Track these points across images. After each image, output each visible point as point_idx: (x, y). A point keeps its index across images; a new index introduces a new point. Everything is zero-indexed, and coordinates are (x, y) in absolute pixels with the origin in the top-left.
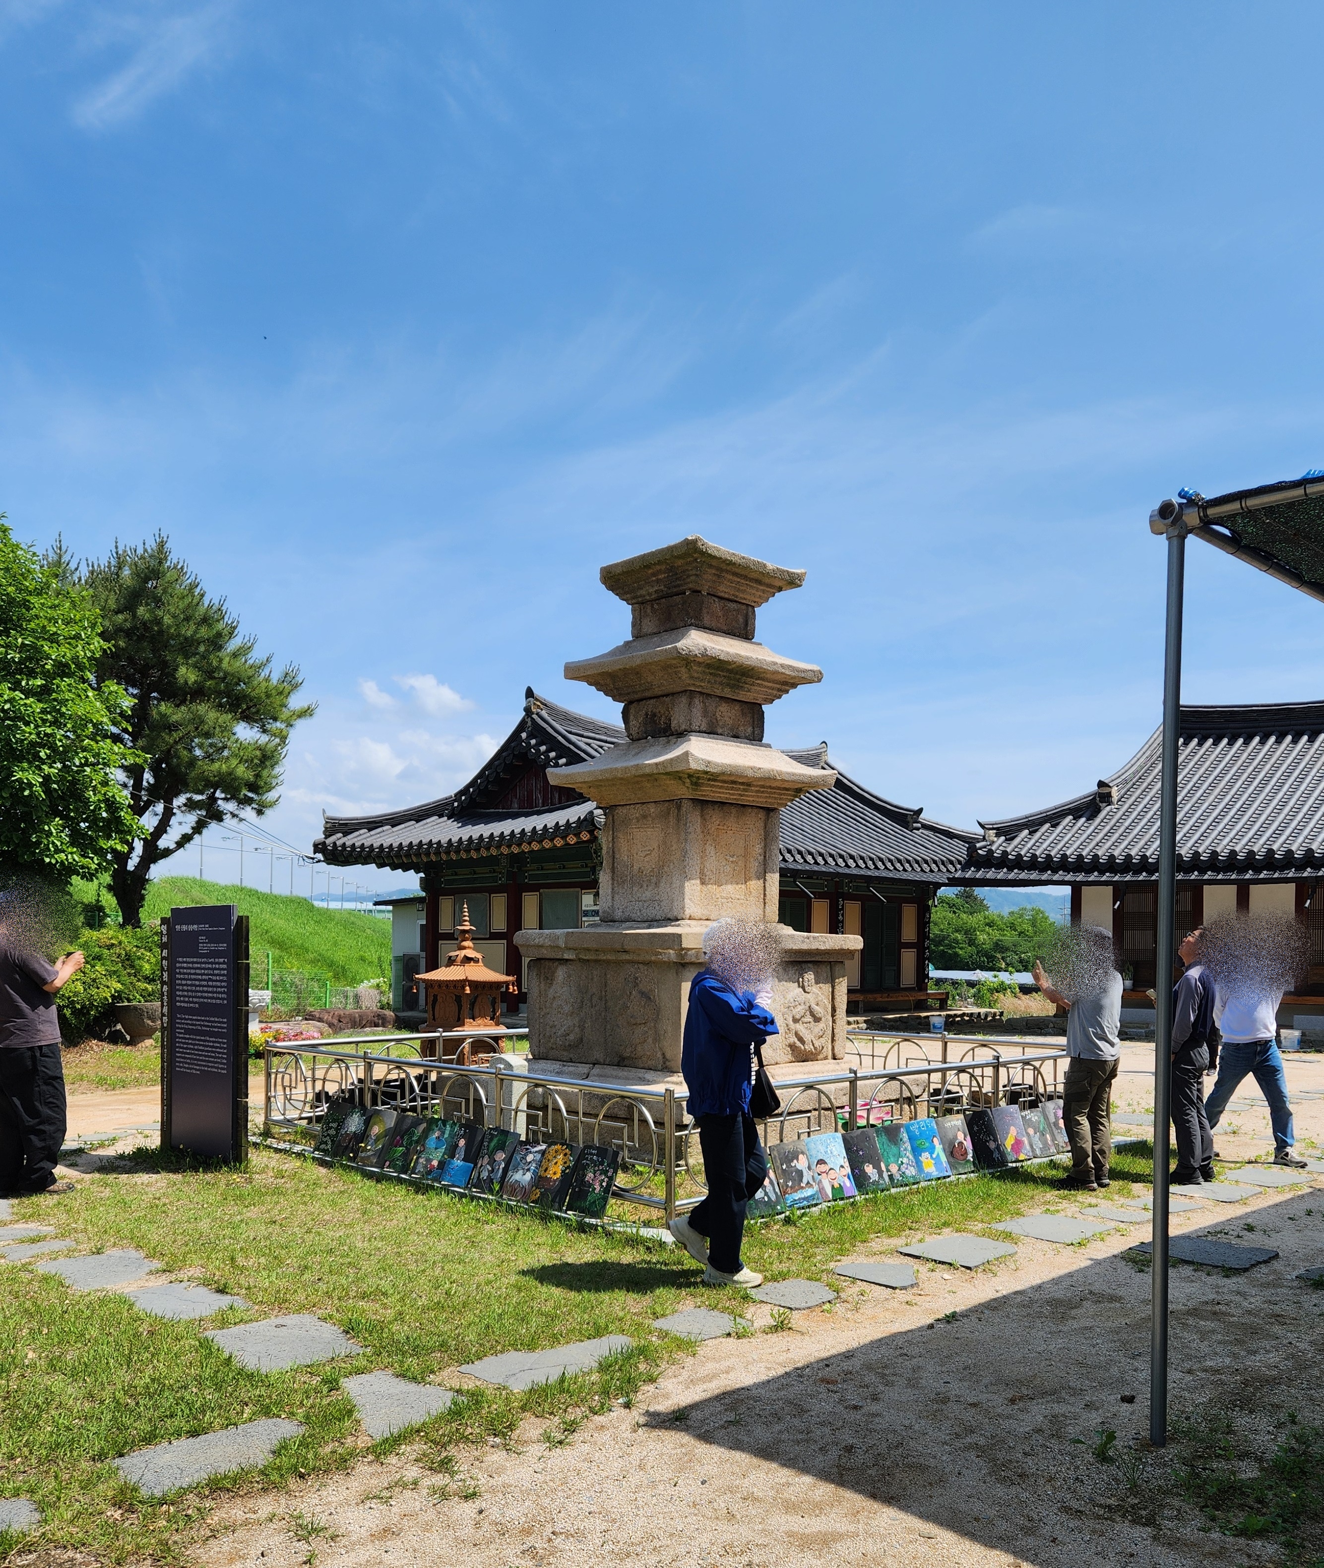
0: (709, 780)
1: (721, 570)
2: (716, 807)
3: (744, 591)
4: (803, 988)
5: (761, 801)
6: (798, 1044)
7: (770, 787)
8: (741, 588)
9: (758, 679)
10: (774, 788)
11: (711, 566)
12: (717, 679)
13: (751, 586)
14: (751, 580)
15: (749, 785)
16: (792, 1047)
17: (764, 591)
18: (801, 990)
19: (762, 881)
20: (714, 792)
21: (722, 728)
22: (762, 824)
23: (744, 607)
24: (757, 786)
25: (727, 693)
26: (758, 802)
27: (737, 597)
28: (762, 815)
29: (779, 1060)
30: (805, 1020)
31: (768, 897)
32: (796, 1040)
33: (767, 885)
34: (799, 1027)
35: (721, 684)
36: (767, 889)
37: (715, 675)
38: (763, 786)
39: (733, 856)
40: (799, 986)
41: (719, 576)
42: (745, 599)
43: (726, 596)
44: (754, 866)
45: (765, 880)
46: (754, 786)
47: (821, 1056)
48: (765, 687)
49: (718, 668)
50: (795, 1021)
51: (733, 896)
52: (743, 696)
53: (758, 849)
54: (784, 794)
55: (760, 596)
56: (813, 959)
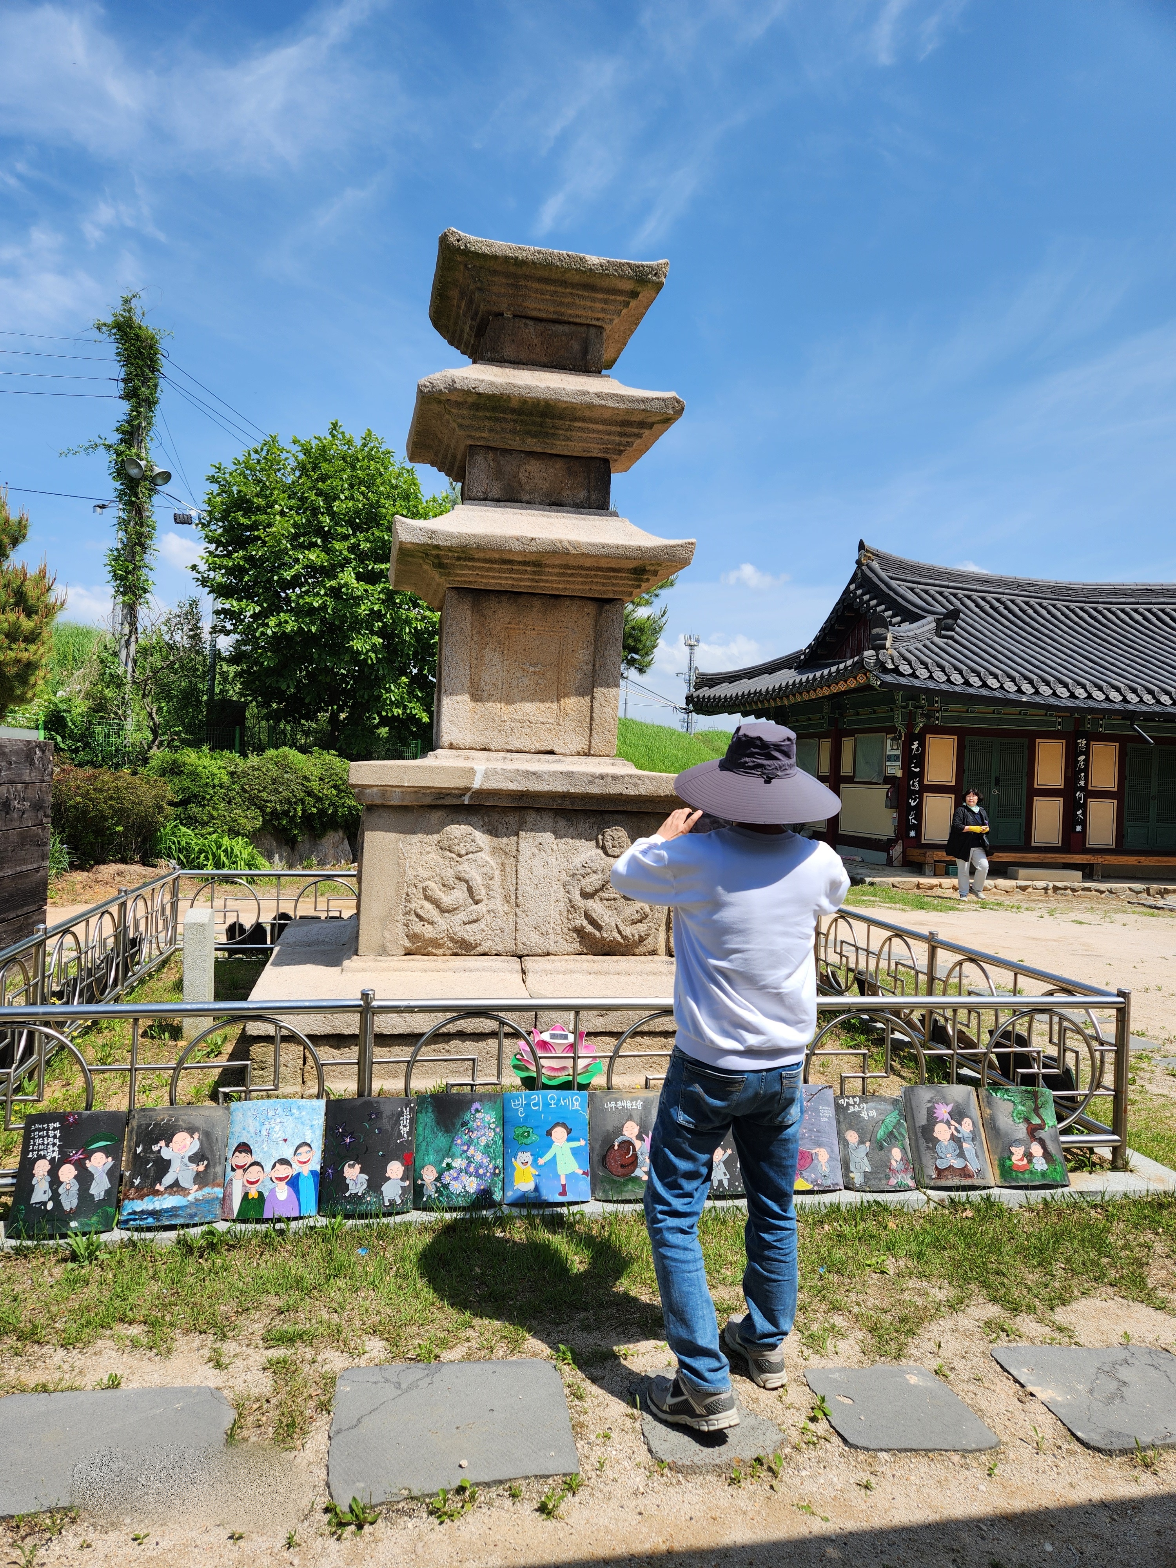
0: (459, 559)
1: (515, 276)
2: (504, 598)
3: (570, 305)
4: (604, 848)
5: (578, 587)
6: (589, 928)
7: (581, 568)
8: (566, 300)
9: (575, 419)
10: (588, 569)
11: (495, 272)
12: (503, 425)
13: (579, 296)
14: (574, 286)
15: (537, 564)
16: (579, 931)
17: (606, 301)
18: (600, 851)
19: (588, 698)
20: (482, 577)
21: (530, 494)
22: (591, 621)
23: (582, 329)
24: (554, 566)
25: (532, 444)
26: (574, 590)
27: (563, 314)
28: (590, 608)
29: (552, 949)
30: (605, 895)
31: (597, 720)
32: (585, 923)
33: (596, 704)
34: (596, 907)
35: (514, 432)
36: (596, 710)
37: (497, 420)
38: (566, 566)
39: (535, 665)
40: (598, 846)
41: (517, 287)
42: (577, 316)
43: (544, 315)
44: (575, 678)
45: (593, 698)
46: (548, 566)
47: (642, 949)
48: (594, 431)
49: (494, 409)
50: (585, 895)
51: (532, 719)
52: (560, 447)
53: (582, 655)
54: (616, 578)
55: (603, 310)
56: (620, 809)
